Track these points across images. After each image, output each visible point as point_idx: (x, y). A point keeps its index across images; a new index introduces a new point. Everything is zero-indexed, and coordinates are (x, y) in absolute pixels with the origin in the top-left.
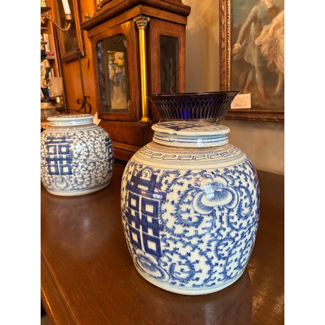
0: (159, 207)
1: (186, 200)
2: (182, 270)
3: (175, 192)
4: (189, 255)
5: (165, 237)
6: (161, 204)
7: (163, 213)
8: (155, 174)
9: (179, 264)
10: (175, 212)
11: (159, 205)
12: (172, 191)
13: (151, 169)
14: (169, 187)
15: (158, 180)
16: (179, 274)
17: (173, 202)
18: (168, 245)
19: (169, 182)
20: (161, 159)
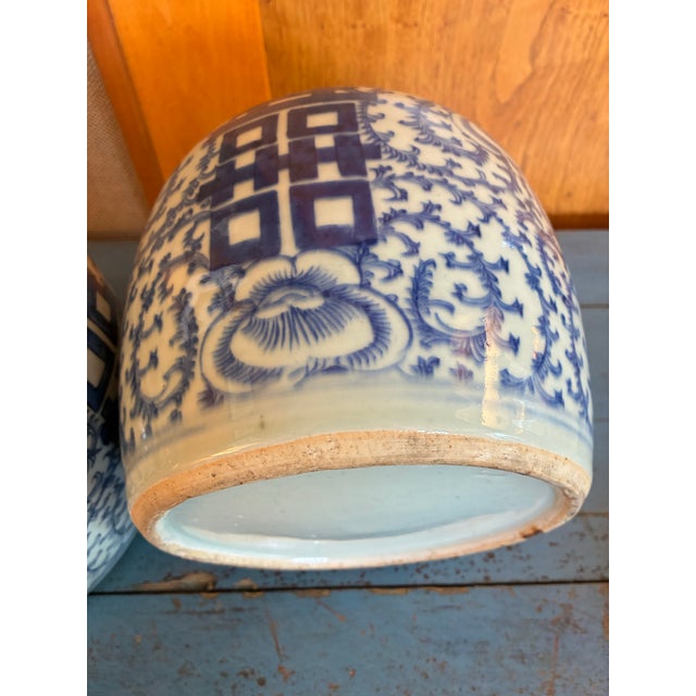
2: (460, 291)
4: (477, 231)
5: (388, 173)
9: (449, 265)
16: (451, 308)
18: (404, 196)
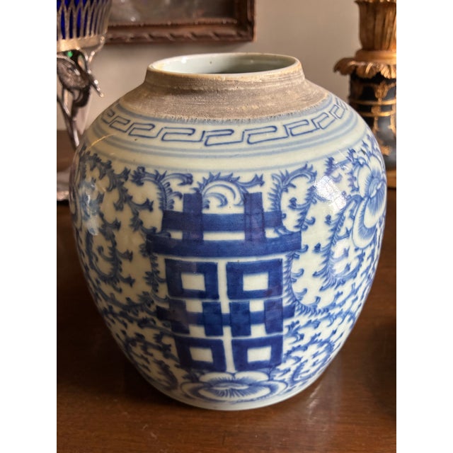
0: (284, 270)
1: (342, 232)
3: (320, 222)
6: (289, 262)
7: (295, 281)
8: (252, 190)
10: (323, 266)
11: (284, 265)
12: (313, 221)
13: (230, 179)
14: (304, 213)
15: (267, 205)
17: (317, 248)
19: (301, 201)
20: (244, 145)
